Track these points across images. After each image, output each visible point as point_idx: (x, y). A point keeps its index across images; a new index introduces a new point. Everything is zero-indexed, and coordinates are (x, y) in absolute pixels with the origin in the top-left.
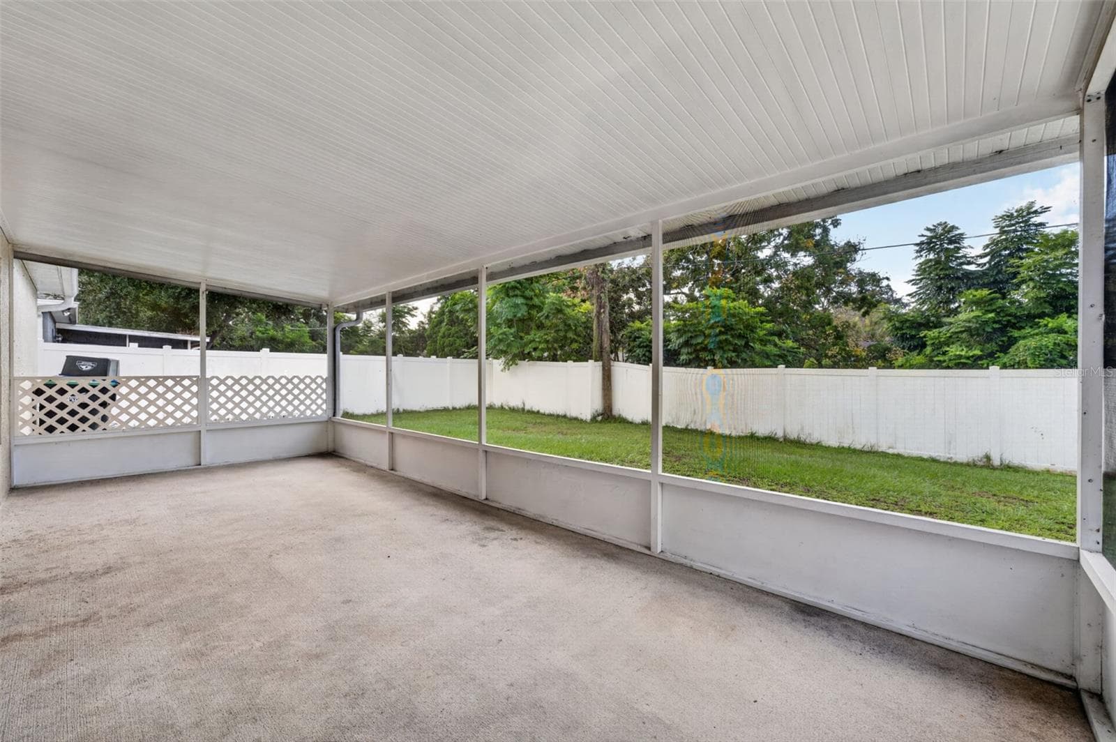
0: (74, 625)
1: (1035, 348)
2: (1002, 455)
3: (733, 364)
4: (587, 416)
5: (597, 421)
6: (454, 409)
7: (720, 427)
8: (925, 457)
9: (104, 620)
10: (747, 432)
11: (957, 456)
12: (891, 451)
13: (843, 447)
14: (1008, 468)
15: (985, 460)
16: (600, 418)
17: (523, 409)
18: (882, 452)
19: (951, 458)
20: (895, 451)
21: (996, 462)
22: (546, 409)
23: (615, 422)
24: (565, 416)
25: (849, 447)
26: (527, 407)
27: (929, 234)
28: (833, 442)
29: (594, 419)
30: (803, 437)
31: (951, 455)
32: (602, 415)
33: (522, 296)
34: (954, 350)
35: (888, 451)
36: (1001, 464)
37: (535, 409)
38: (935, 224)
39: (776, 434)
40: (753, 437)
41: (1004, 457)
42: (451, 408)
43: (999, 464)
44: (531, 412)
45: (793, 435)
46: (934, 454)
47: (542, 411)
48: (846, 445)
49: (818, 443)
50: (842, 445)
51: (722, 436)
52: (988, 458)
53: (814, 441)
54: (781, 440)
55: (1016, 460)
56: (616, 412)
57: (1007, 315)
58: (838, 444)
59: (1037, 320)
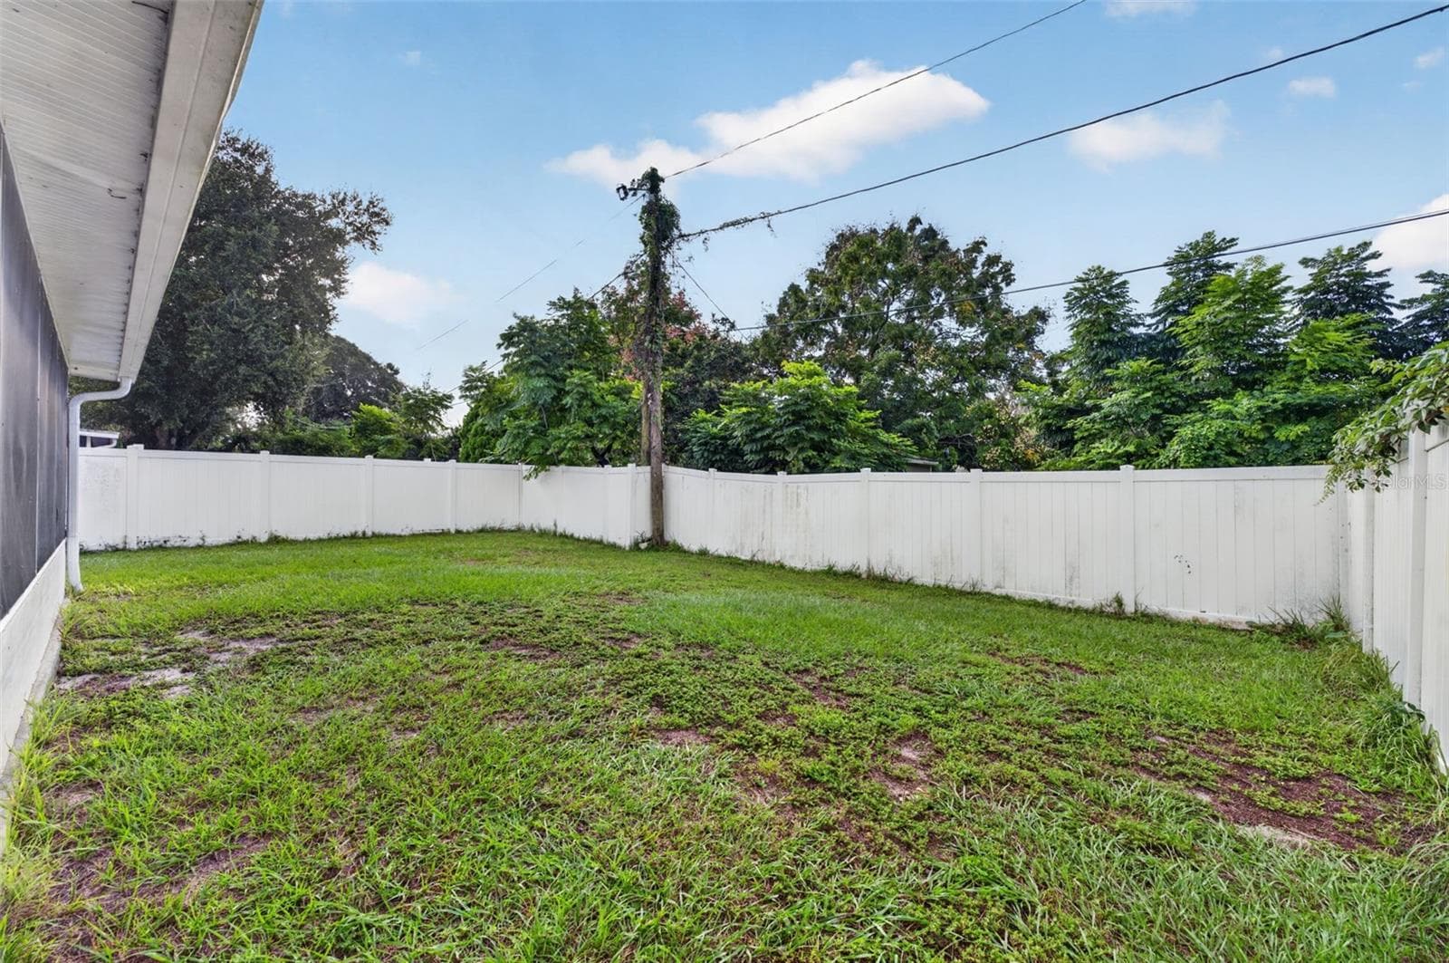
1: (1191, 439)
2: (1136, 597)
3: (812, 468)
4: (625, 542)
5: (639, 549)
6: (458, 532)
7: (792, 557)
8: (1041, 600)
10: (823, 566)
11: (1082, 599)
12: (997, 592)
13: (939, 587)
14: (1146, 618)
15: (1116, 604)
16: (643, 546)
17: (555, 533)
18: (987, 593)
19: (1072, 602)
20: (1002, 592)
21: (1129, 608)
22: (580, 533)
23: (665, 550)
24: (600, 542)
25: (947, 587)
26: (560, 530)
27: (1080, 285)
28: (927, 580)
29: (636, 547)
30: (890, 572)
31: (1074, 598)
32: (649, 540)
33: (548, 375)
34: (1104, 447)
35: (994, 592)
36: (1136, 611)
37: (569, 532)
38: (1086, 271)
39: (858, 568)
40: (830, 572)
41: (1139, 601)
42: (453, 531)
43: (1133, 611)
44: (564, 536)
45: (878, 570)
46: (1051, 597)
47: (576, 535)
48: (943, 583)
49: (909, 580)
50: (938, 582)
51: (792, 570)
52: (1119, 602)
53: (905, 578)
54: (864, 576)
55: (1154, 605)
56: (668, 537)
57: (1173, 395)
58: (932, 582)
59: (1205, 402)
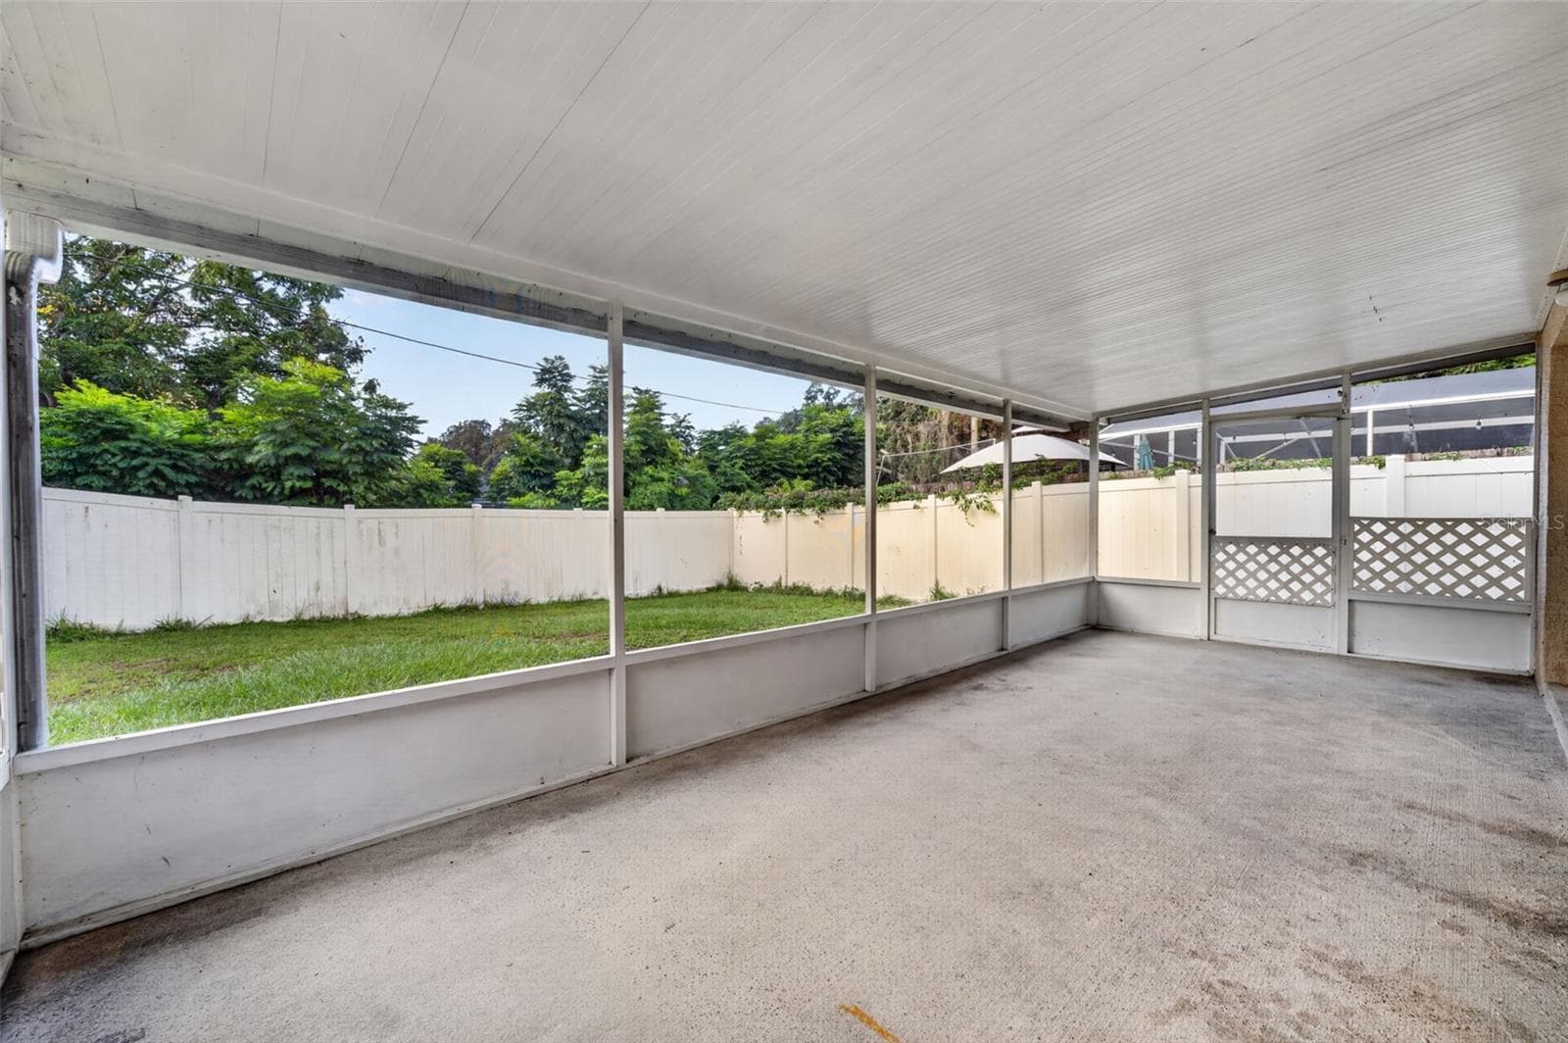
0: (1424, 809)
9: (1391, 796)
11: (642, 591)
15: (658, 591)
19: (638, 594)
21: (664, 591)
31: (638, 591)
36: (667, 592)
40: (438, 611)
41: (668, 587)
48: (556, 599)
52: (660, 589)
53: (522, 601)
58: (548, 599)
